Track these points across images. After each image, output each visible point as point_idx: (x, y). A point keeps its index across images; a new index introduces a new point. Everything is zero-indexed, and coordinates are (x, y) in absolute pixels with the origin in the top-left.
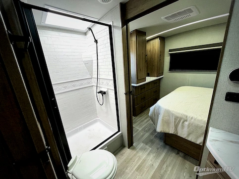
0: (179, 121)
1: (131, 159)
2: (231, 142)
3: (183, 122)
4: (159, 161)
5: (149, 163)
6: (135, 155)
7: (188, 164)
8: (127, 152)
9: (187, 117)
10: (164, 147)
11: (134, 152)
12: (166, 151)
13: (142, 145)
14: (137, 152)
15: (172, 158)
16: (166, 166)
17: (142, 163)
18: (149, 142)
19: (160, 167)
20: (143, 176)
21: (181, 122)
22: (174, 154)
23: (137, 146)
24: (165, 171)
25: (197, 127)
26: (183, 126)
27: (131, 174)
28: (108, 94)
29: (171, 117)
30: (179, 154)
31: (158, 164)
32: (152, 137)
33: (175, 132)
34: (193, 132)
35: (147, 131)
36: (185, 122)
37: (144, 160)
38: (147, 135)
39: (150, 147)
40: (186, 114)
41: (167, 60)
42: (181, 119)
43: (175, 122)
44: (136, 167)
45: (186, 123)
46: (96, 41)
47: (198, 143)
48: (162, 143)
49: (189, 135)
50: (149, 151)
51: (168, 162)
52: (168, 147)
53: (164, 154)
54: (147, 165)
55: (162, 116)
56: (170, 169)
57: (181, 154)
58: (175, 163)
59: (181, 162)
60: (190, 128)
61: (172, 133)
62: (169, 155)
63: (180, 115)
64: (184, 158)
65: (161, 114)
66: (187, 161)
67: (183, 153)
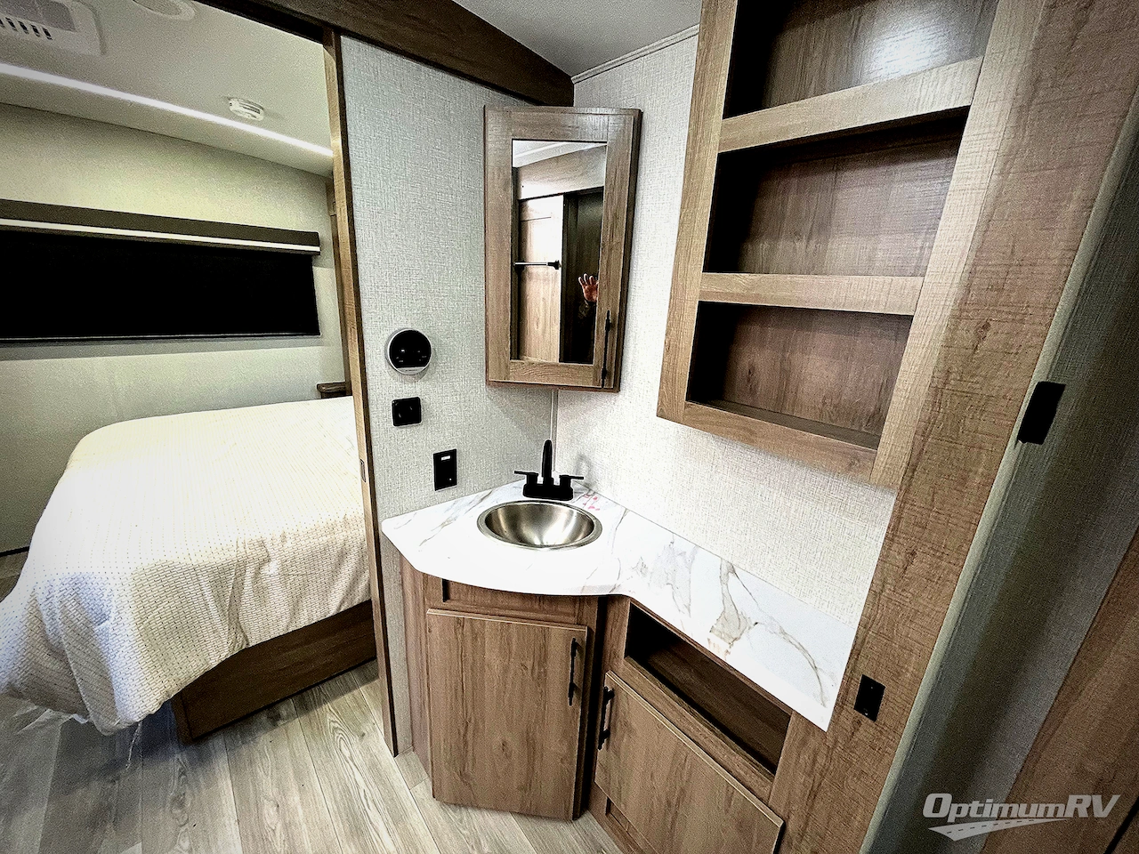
0: (238, 587)
3: (257, 574)
7: (329, 713)
9: (262, 544)
10: (203, 760)
12: (221, 764)
15: (269, 761)
16: (273, 811)
21: (248, 581)
22: (264, 740)
26: (261, 593)
30: (278, 718)
33: (234, 643)
34: (305, 585)
36: (266, 570)
40: (253, 534)
42: (241, 567)
43: (218, 598)
45: (272, 569)
47: (333, 612)
48: (177, 760)
49: (295, 612)
51: (268, 786)
52: (218, 743)
55: (129, 617)
56: (297, 798)
57: (283, 710)
58: (293, 754)
59: (308, 732)
60: (292, 578)
61: (225, 654)
62: (251, 763)
63: (232, 555)
64: (305, 708)
65: (112, 615)
66: (320, 705)
67: (291, 697)
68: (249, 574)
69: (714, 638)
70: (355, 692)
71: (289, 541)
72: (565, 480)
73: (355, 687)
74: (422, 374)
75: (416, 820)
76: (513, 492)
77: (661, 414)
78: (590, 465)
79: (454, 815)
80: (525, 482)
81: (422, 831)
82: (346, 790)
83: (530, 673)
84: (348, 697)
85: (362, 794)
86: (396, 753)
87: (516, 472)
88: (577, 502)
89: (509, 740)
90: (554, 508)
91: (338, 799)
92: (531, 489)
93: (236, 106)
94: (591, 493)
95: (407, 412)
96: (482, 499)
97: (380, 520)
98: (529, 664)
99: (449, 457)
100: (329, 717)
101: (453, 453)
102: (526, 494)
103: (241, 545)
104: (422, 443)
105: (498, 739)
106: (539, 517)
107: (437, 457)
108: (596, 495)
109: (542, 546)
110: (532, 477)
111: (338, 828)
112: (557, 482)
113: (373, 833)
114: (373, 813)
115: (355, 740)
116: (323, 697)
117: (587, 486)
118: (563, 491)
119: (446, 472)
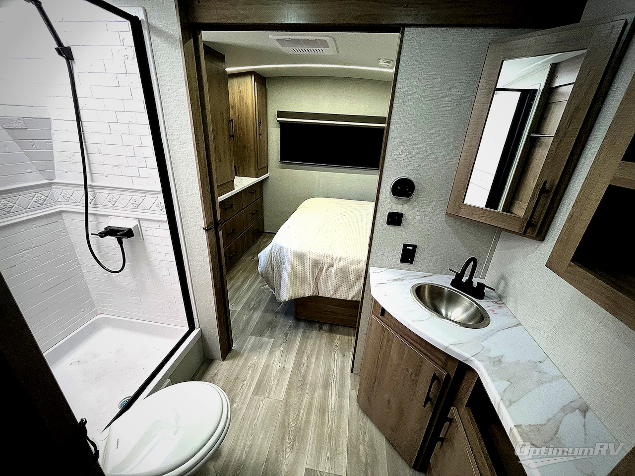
0: (321, 271)
1: (237, 378)
2: (395, 280)
3: (327, 269)
4: (293, 355)
5: (277, 366)
6: (243, 367)
7: (338, 339)
8: (222, 368)
9: (332, 258)
10: (296, 327)
11: (239, 362)
12: (300, 332)
13: (252, 340)
14: (247, 360)
15: (312, 341)
16: (306, 358)
17: (263, 374)
18: (266, 328)
19: (298, 364)
20: (271, 396)
21: (324, 271)
22: (314, 332)
23: (241, 347)
24: (307, 367)
25: (349, 272)
26: (327, 277)
27: (245, 406)
28: (140, 234)
29: (306, 265)
30: (322, 328)
31: (292, 362)
32: (269, 317)
33: (314, 291)
34: (342, 282)
35: (255, 309)
36: (331, 269)
37: (266, 367)
38: (257, 315)
39: (270, 337)
40: (330, 253)
41: (274, 135)
42: (323, 264)
43: (314, 273)
44: (252, 388)
45: (333, 270)
46: (65, 52)
47: (350, 298)
48: (291, 322)
49: (336, 291)
50: (269, 347)
51: (309, 349)
52: (302, 324)
53: (299, 339)
54: (274, 372)
55: (289, 266)
56: (314, 360)
57: (324, 327)
58: (320, 345)
59: (327, 340)
60: (339, 277)
61: (310, 294)
62: (308, 338)
63: (322, 259)
64: (331, 331)
65: (286, 263)
66: (336, 334)
67: (328, 324)
68: (325, 269)
69: (515, 430)
70: (350, 337)
71: (342, 262)
72: (481, 286)
73: (351, 336)
74: (408, 201)
75: (347, 401)
76: (444, 281)
77: (549, 265)
78: (506, 284)
79: (361, 415)
80: (454, 277)
81: (346, 408)
82: (329, 370)
83: (409, 375)
84: (346, 337)
85: (334, 376)
86: (352, 371)
87: (450, 269)
88: (483, 303)
89: (392, 400)
90: (463, 298)
91: (326, 371)
92: (456, 283)
93: (381, 63)
94: (501, 302)
95: (395, 219)
96: (424, 277)
97: (369, 266)
98: (411, 370)
99: (412, 248)
100: (336, 340)
101: (415, 247)
102: (452, 284)
103: (325, 256)
104: (399, 237)
105: (387, 396)
106: (452, 300)
107: (405, 246)
108: (503, 305)
109: (446, 318)
110: (459, 276)
111: (320, 381)
112: (475, 285)
113: (330, 392)
114: (333, 385)
115: (341, 355)
116: (338, 331)
117: (500, 297)
118: (478, 292)
119: (408, 255)
